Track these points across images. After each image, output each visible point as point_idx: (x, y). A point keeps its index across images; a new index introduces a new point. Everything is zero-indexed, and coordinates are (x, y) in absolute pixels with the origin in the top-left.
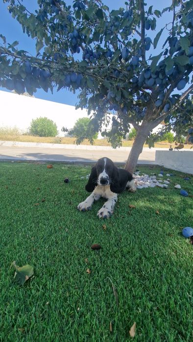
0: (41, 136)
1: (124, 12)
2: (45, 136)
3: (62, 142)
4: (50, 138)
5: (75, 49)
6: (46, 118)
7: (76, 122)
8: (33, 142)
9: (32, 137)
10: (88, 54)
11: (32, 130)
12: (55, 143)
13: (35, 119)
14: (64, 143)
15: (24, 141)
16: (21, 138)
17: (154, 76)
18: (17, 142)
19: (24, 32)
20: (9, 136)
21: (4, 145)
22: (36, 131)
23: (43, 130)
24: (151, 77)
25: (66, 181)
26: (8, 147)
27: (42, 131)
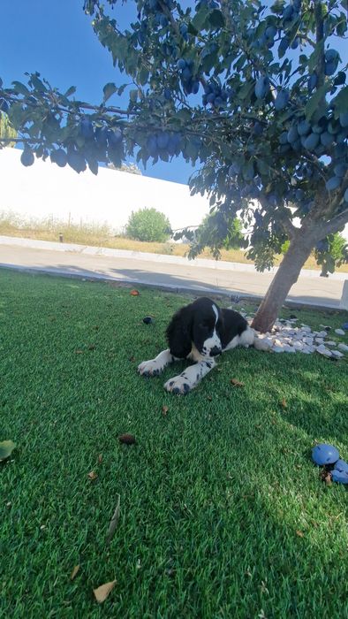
0: (142, 240)
1: (285, 6)
2: (148, 240)
3: (175, 251)
4: (156, 244)
5: (190, 87)
6: (153, 210)
7: (205, 217)
8: (127, 249)
9: (127, 242)
10: (212, 94)
11: (129, 229)
12: (163, 253)
13: (136, 210)
14: (177, 255)
15: (114, 248)
16: (111, 242)
17: (316, 129)
18: (104, 249)
19: (114, 64)
20: (95, 239)
21: (84, 251)
22: (136, 231)
23: (147, 229)
24: (310, 132)
25: (147, 321)
26: (89, 257)
27: (145, 231)
